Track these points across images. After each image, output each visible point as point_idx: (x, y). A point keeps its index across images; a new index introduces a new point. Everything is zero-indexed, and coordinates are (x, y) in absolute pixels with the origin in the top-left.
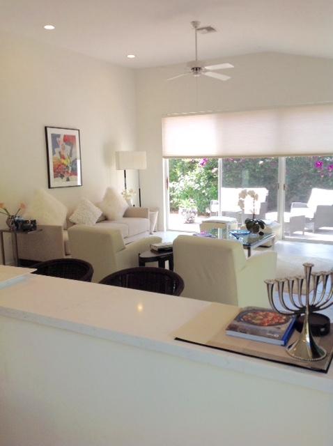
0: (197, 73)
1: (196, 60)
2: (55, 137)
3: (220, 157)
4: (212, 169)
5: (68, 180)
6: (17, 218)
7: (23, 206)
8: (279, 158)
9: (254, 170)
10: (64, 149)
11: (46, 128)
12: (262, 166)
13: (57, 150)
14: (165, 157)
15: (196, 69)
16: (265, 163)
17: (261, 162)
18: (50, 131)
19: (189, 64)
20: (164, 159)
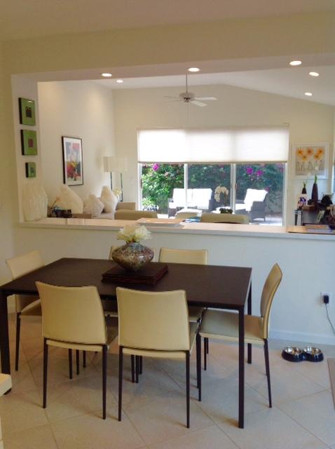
0: (188, 102)
1: (187, 92)
2: (68, 144)
3: (186, 163)
4: (164, 172)
5: (75, 180)
6: (56, 208)
7: (58, 199)
8: (231, 165)
9: (199, 174)
10: (73, 154)
11: (62, 138)
12: (206, 171)
13: (69, 155)
14: (140, 162)
15: (187, 99)
16: (209, 169)
17: (205, 168)
18: (66, 140)
19: (182, 95)
20: (139, 164)
